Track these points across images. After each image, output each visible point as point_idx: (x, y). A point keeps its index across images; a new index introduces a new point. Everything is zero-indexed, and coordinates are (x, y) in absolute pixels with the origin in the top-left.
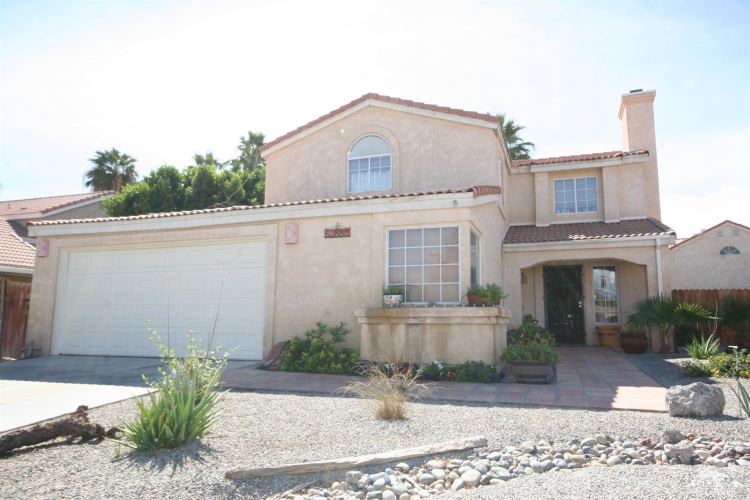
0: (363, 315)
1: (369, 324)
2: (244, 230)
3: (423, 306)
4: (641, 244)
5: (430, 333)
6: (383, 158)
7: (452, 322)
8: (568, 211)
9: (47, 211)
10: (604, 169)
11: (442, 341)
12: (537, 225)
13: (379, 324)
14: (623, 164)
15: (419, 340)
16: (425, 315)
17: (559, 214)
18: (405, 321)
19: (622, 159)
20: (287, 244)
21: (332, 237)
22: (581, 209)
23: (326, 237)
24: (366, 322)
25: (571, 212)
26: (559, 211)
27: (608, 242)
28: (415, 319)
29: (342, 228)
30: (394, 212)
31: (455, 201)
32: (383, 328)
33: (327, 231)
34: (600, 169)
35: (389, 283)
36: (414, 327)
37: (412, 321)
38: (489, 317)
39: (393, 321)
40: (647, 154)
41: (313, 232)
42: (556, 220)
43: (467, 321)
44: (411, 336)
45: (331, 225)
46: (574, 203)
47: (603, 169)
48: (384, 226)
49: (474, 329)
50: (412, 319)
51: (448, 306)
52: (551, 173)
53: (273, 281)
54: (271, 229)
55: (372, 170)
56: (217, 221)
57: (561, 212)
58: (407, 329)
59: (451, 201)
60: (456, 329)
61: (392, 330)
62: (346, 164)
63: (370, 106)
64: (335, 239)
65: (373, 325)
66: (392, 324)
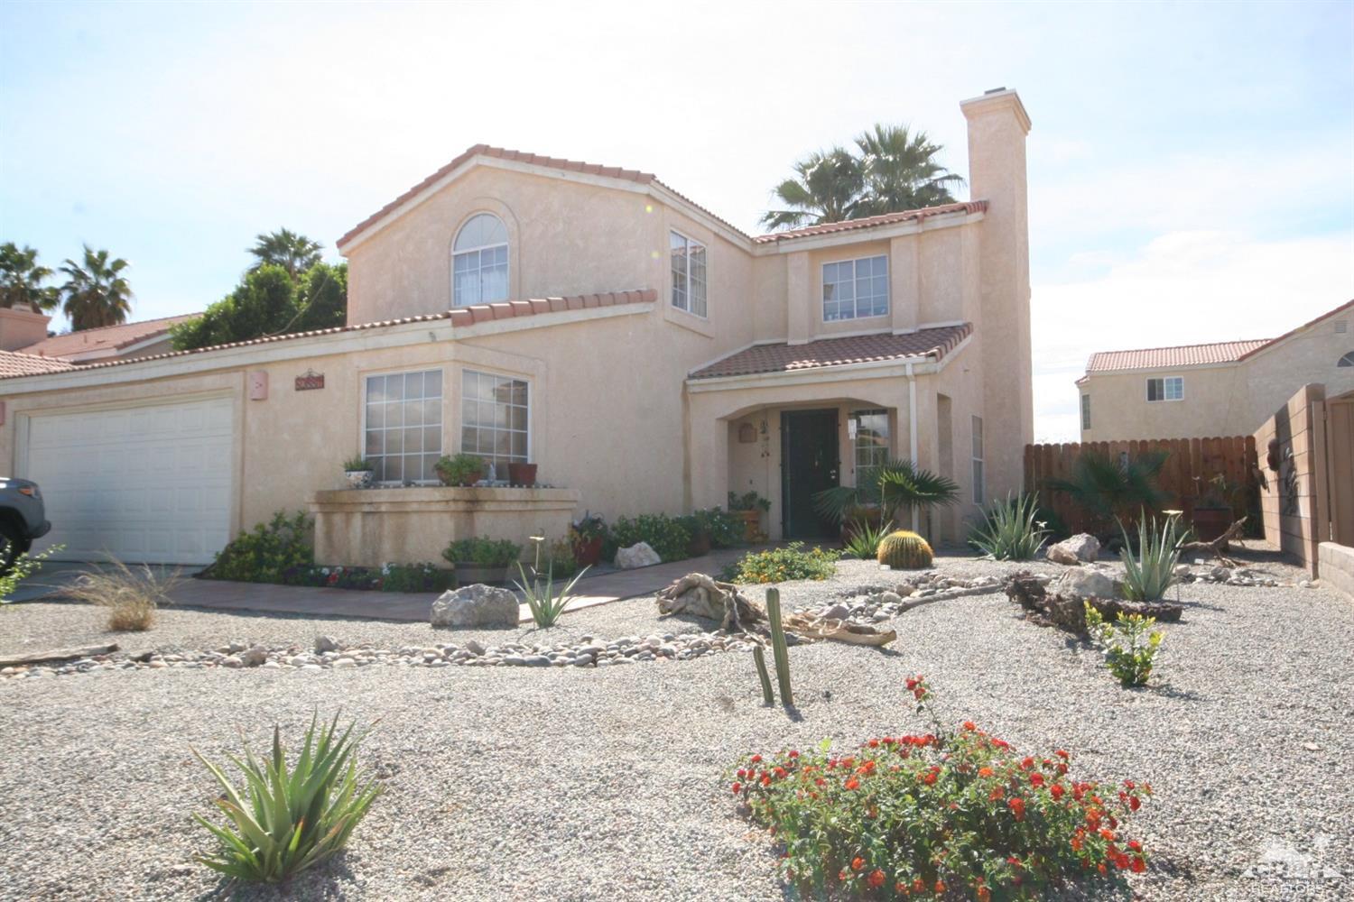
0: (313, 500)
1: (324, 513)
2: (208, 381)
3: (399, 487)
4: (887, 373)
6: (498, 249)
7: (408, 509)
8: (845, 316)
9: (125, 345)
10: (894, 244)
11: (401, 534)
12: (790, 343)
13: (333, 513)
14: (924, 232)
15: (377, 535)
16: (388, 499)
17: (831, 322)
20: (255, 400)
21: (304, 389)
22: (862, 313)
23: (297, 389)
24: (321, 510)
25: (849, 317)
26: (830, 317)
27: (838, 372)
28: (370, 506)
29: (315, 375)
30: (366, 350)
31: (433, 333)
32: (338, 519)
33: (298, 380)
34: (887, 242)
35: (363, 454)
36: (370, 517)
37: (367, 508)
39: (347, 508)
40: (964, 212)
41: (282, 382)
42: (825, 333)
43: (424, 507)
44: (367, 528)
45: (302, 371)
46: (852, 302)
47: (892, 242)
48: (359, 372)
49: (435, 518)
51: (425, 486)
52: (814, 253)
53: (240, 454)
54: (236, 378)
55: (482, 271)
56: (183, 369)
57: (833, 318)
58: (363, 520)
59: (426, 332)
60: (414, 519)
61: (348, 522)
62: (449, 261)
63: (478, 167)
64: (307, 392)
65: (327, 514)
66: (347, 513)
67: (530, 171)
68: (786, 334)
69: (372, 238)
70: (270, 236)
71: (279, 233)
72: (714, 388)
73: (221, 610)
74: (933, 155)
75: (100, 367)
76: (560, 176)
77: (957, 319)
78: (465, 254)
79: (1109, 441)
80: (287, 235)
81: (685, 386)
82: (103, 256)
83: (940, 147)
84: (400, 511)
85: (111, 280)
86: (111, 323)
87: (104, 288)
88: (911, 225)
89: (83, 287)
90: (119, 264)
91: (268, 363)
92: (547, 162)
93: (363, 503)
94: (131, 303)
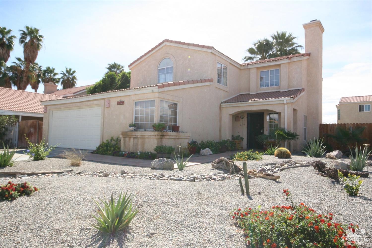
0: (121, 134)
2: (95, 102)
3: (143, 131)
4: (278, 102)
5: (140, 141)
6: (170, 68)
8: (266, 86)
10: (282, 65)
11: (143, 144)
12: (250, 94)
13: (126, 137)
14: (291, 62)
15: (137, 144)
16: (140, 134)
17: (262, 88)
20: (107, 107)
22: (271, 85)
23: (118, 105)
25: (268, 86)
26: (262, 86)
27: (264, 102)
29: (122, 101)
30: (135, 95)
32: (127, 139)
33: (118, 102)
34: (279, 65)
35: (134, 122)
37: (134, 137)
39: (130, 136)
40: (303, 56)
41: (114, 103)
42: (260, 91)
43: (149, 137)
44: (134, 142)
45: (119, 100)
46: (269, 82)
48: (134, 100)
49: (152, 140)
51: (150, 131)
52: (258, 68)
53: (103, 122)
54: (102, 102)
55: (166, 73)
57: (263, 87)
58: (134, 139)
59: (151, 90)
60: (147, 140)
61: (130, 140)
62: (157, 71)
63: (166, 45)
64: (120, 105)
65: (124, 138)
66: (129, 138)
67: (179, 46)
68: (249, 91)
69: (137, 65)
70: (111, 64)
71: (113, 63)
72: (228, 106)
73: (97, 162)
74: (294, 40)
75: (69, 98)
76: (187, 48)
77: (300, 87)
78: (161, 69)
79: (346, 123)
80: (115, 64)
81: (220, 105)
82: (70, 70)
83: (296, 37)
84: (143, 137)
85: (72, 76)
86: (72, 87)
87: (70, 78)
88: (287, 60)
89: (66, 78)
90: (74, 72)
91: (110, 98)
92: (184, 44)
93: (133, 135)
94: (77, 82)
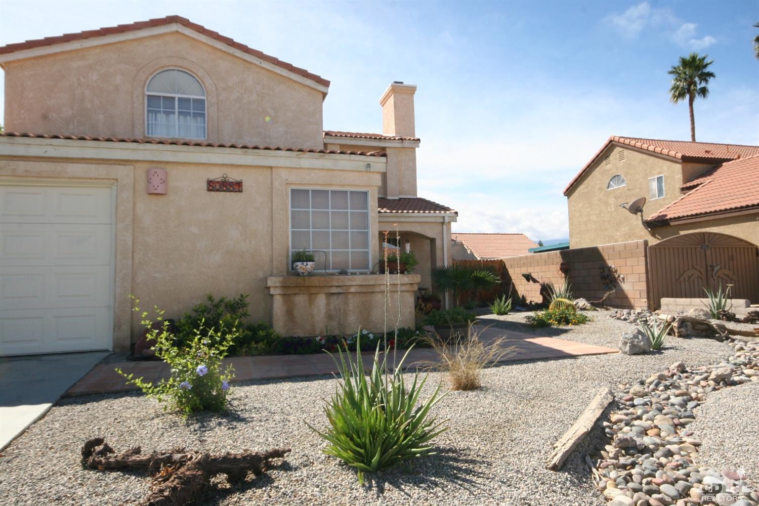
0: (277, 284)
1: (283, 295)
3: (336, 274)
5: (353, 303)
6: (195, 101)
11: (366, 311)
13: (295, 294)
15: (342, 311)
16: (350, 283)
18: (327, 290)
19: (402, 142)
20: (151, 194)
21: (218, 190)
23: (209, 190)
24: (282, 293)
27: (409, 217)
28: (339, 288)
29: (231, 180)
30: (298, 168)
31: (368, 164)
32: (300, 300)
33: (210, 183)
34: (385, 149)
35: (292, 248)
36: (335, 297)
37: (334, 290)
38: (412, 284)
39: (313, 291)
40: (418, 142)
41: (189, 182)
44: (332, 307)
45: (216, 175)
47: (387, 149)
48: (287, 184)
50: (334, 288)
51: (361, 274)
53: (130, 243)
54: (121, 172)
55: (180, 113)
58: (328, 298)
59: (363, 163)
61: (311, 301)
63: (176, 32)
64: (222, 194)
65: (288, 296)
66: (311, 294)
67: (230, 52)
78: (159, 97)
91: (168, 163)
92: (246, 50)
93: (331, 286)
